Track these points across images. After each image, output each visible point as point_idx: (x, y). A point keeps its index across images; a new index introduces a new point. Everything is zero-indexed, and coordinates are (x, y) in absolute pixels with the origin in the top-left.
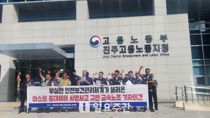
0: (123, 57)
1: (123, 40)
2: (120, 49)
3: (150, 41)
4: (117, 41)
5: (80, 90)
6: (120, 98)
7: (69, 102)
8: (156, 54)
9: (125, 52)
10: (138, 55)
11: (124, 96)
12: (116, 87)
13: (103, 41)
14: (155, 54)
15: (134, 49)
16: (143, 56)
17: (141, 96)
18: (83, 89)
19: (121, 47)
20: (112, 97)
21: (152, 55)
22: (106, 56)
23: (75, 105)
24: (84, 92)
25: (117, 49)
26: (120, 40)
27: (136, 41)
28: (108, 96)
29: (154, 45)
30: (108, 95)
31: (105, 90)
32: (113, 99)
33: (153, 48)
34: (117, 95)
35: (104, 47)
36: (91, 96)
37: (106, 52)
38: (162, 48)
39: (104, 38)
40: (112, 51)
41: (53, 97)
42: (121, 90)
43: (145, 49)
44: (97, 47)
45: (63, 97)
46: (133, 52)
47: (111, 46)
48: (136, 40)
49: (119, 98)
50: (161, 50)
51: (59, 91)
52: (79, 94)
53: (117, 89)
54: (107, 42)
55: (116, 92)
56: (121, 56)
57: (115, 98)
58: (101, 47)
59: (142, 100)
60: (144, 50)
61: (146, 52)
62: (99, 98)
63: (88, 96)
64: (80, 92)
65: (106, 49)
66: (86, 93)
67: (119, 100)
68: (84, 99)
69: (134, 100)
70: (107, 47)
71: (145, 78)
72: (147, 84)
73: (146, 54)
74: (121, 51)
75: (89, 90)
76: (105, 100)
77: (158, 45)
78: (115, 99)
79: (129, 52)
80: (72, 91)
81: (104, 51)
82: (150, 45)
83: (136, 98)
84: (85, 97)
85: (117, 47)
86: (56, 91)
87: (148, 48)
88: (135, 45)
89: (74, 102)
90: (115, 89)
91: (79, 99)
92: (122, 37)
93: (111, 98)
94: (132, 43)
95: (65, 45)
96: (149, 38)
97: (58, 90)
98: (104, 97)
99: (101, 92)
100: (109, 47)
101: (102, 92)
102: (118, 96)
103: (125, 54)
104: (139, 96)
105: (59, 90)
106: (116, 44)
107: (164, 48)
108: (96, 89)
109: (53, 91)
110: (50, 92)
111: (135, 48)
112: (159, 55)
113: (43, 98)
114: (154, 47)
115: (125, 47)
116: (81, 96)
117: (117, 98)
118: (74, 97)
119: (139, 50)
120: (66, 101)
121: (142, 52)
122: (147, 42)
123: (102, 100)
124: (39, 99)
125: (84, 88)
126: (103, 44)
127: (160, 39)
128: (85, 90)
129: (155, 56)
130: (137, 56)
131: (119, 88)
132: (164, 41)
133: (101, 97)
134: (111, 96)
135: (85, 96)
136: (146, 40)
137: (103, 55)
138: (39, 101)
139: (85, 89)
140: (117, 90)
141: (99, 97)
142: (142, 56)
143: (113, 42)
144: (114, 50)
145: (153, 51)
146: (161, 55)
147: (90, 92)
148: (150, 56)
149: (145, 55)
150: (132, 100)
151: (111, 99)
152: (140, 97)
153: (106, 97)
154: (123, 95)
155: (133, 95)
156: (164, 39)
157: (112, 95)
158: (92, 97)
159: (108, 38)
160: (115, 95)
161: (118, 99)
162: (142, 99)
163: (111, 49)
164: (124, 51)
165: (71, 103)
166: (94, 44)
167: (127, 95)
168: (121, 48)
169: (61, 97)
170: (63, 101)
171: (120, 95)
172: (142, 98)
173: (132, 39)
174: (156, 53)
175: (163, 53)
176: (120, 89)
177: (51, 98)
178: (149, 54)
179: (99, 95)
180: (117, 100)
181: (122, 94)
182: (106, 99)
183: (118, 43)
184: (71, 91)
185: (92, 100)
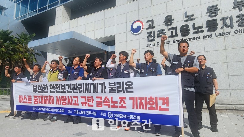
0: (173, 43)
1: (173, 20)
2: (168, 33)
3: (215, 13)
4: (164, 22)
5: (67, 87)
6: (125, 103)
7: (55, 105)
8: (227, 33)
9: (176, 35)
10: (197, 37)
11: (132, 101)
12: (118, 83)
13: (146, 25)
14: (224, 33)
15: (189, 30)
16: (204, 37)
17: (166, 101)
18: (69, 86)
19: (170, 29)
20: (112, 102)
21: (220, 35)
22: (151, 45)
23: (63, 111)
24: (72, 91)
25: (165, 33)
26: (169, 20)
27: (192, 18)
28: (105, 100)
29: (222, 19)
30: (106, 98)
31: (100, 87)
32: (112, 104)
33: (220, 23)
34: (120, 98)
35: (148, 33)
36: (82, 97)
37: (150, 39)
38: (237, 22)
39: (148, 21)
40: (158, 37)
41: (38, 97)
42: (126, 88)
43: (207, 27)
44: (139, 34)
45: (49, 98)
46: (188, 34)
47: (156, 30)
48: (193, 15)
49: (122, 105)
50: (236, 25)
51: (43, 90)
52: (67, 95)
53: (119, 85)
54: (151, 27)
55: (119, 92)
56: (170, 41)
57: (116, 102)
58: (144, 34)
59: (167, 110)
60: (205, 29)
61: (209, 31)
62: (93, 103)
63: (77, 97)
64: (67, 90)
65: (150, 36)
66: (74, 92)
67: (122, 107)
68: (74, 102)
69: (150, 108)
70: (151, 32)
71: (176, 63)
72: (180, 75)
73: (209, 34)
74: (170, 35)
75: (78, 89)
76: (101, 106)
77: (230, 17)
78: (116, 105)
79: (182, 35)
80: (58, 89)
81: (148, 37)
82: (216, 20)
83: (154, 106)
84: (74, 99)
85: (164, 30)
86: (40, 89)
87: (212, 26)
88: (190, 24)
89: (61, 106)
90: (117, 85)
91: (67, 102)
92: (171, 16)
93: (109, 102)
94: (185, 21)
95: (105, 38)
96: (213, 10)
97: (42, 88)
98: (99, 100)
99: (94, 92)
100: (154, 31)
101: (96, 93)
102: (122, 99)
103: (176, 39)
104: (162, 101)
105: (44, 87)
106: (163, 26)
107: (240, 21)
108: (87, 86)
109: (37, 89)
110: (33, 91)
111: (191, 27)
112: (232, 33)
113: (28, 98)
114: (222, 21)
115: (175, 28)
116: (68, 97)
117: (120, 103)
118: (61, 98)
119: (198, 30)
120: (52, 104)
121: (203, 31)
122: (210, 16)
123: (97, 106)
124: (24, 100)
125: (71, 84)
126: (147, 29)
127: (234, 8)
128: (72, 88)
129: (225, 36)
130: (194, 39)
131: (122, 85)
132: (240, 10)
133: (95, 100)
134: (110, 99)
135: (74, 97)
136: (208, 14)
137: (147, 43)
138: (24, 102)
139: (72, 86)
140: (120, 87)
141: (93, 100)
142: (202, 38)
143: (159, 25)
144: (161, 34)
145: (222, 28)
146: (236, 32)
147: (80, 92)
148: (216, 36)
149: (207, 36)
150: (146, 109)
151: (111, 104)
152: (163, 104)
153: (103, 100)
154: (131, 98)
155: (149, 99)
156: (240, 6)
157: (112, 98)
158: (83, 100)
159: (152, 21)
160: (116, 97)
161: (120, 105)
162: (167, 107)
163: (156, 34)
164: (174, 34)
165: (58, 108)
166: (135, 31)
167: (136, 98)
168: (170, 31)
169: (47, 98)
170: (48, 104)
171: (125, 98)
172: (168, 105)
173: (186, 17)
174: (226, 30)
175: (239, 28)
176: (125, 86)
177: (36, 98)
178: (213, 33)
179: (92, 97)
180: (120, 107)
181: (127, 96)
182: (103, 104)
183: (167, 25)
184: (56, 89)
185: (83, 106)
